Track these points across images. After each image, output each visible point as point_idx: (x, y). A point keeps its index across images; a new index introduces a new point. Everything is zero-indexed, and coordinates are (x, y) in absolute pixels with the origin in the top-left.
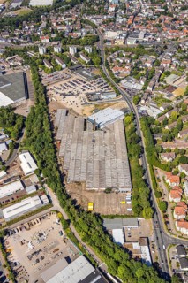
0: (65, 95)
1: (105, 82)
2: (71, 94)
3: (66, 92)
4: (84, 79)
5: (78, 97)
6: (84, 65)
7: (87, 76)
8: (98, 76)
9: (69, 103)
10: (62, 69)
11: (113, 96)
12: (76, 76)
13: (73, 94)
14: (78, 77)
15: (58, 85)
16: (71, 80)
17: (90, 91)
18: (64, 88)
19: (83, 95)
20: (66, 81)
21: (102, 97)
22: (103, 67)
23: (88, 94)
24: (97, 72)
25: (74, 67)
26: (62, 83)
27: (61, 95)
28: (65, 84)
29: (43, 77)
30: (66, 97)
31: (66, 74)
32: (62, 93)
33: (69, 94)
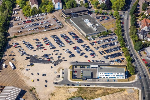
0: (34, 60)
1: (117, 45)
2: (47, 60)
3: (40, 54)
4: (81, 33)
5: (55, 69)
6: (94, 9)
7: (88, 31)
8: (108, 32)
9: (36, 77)
10: (53, 10)
11: (119, 75)
12: (70, 27)
13: (49, 61)
14: (72, 29)
15: (31, 40)
16: (58, 34)
17: (82, 59)
18: (40, 47)
19: (66, 66)
20: (48, 35)
21: (99, 74)
22: (127, 17)
23: (75, 65)
24: (111, 25)
25: (72, 11)
26: (41, 36)
27: (28, 58)
28: (45, 40)
29: (15, 20)
30: (34, 64)
31: (56, 21)
32: (31, 56)
33: (42, 58)
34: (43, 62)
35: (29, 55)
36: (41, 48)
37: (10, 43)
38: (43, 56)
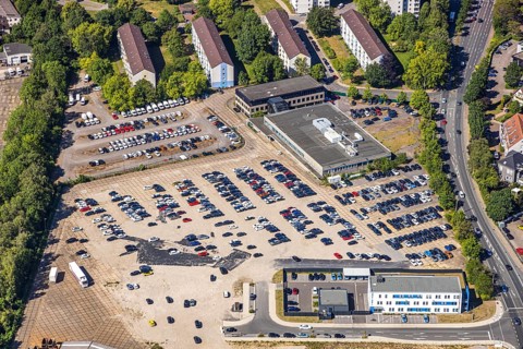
0: (152, 254)
1: (428, 201)
2: (195, 253)
3: (170, 234)
4: (304, 165)
5: (226, 282)
6: (343, 85)
7: (328, 155)
8: (396, 162)
9: (161, 310)
10: (204, 90)
11: (443, 301)
12: (265, 145)
13: (203, 258)
14: (274, 151)
15: (138, 188)
16: (228, 167)
17: (314, 251)
18: (169, 210)
19: (262, 271)
20: (196, 172)
21: (373, 299)
22: (455, 109)
23: (291, 268)
24: (402, 136)
25: (272, 90)
26: (169, 177)
27: (130, 249)
28: (184, 188)
29: (79, 125)
30: (153, 267)
31: (219, 124)
32: (142, 241)
33: (180, 248)
34: (182, 260)
35: (133, 239)
36: (172, 216)
37: (68, 199)
38: (182, 242)
